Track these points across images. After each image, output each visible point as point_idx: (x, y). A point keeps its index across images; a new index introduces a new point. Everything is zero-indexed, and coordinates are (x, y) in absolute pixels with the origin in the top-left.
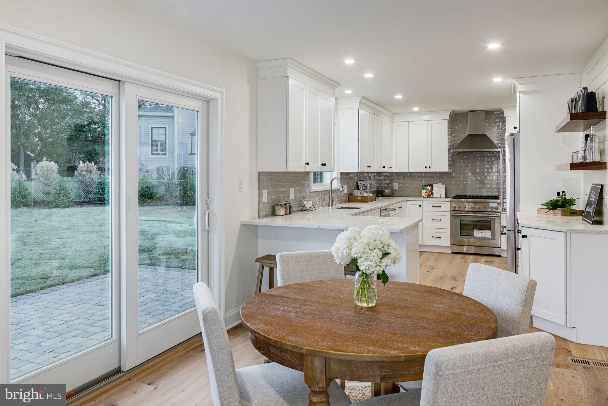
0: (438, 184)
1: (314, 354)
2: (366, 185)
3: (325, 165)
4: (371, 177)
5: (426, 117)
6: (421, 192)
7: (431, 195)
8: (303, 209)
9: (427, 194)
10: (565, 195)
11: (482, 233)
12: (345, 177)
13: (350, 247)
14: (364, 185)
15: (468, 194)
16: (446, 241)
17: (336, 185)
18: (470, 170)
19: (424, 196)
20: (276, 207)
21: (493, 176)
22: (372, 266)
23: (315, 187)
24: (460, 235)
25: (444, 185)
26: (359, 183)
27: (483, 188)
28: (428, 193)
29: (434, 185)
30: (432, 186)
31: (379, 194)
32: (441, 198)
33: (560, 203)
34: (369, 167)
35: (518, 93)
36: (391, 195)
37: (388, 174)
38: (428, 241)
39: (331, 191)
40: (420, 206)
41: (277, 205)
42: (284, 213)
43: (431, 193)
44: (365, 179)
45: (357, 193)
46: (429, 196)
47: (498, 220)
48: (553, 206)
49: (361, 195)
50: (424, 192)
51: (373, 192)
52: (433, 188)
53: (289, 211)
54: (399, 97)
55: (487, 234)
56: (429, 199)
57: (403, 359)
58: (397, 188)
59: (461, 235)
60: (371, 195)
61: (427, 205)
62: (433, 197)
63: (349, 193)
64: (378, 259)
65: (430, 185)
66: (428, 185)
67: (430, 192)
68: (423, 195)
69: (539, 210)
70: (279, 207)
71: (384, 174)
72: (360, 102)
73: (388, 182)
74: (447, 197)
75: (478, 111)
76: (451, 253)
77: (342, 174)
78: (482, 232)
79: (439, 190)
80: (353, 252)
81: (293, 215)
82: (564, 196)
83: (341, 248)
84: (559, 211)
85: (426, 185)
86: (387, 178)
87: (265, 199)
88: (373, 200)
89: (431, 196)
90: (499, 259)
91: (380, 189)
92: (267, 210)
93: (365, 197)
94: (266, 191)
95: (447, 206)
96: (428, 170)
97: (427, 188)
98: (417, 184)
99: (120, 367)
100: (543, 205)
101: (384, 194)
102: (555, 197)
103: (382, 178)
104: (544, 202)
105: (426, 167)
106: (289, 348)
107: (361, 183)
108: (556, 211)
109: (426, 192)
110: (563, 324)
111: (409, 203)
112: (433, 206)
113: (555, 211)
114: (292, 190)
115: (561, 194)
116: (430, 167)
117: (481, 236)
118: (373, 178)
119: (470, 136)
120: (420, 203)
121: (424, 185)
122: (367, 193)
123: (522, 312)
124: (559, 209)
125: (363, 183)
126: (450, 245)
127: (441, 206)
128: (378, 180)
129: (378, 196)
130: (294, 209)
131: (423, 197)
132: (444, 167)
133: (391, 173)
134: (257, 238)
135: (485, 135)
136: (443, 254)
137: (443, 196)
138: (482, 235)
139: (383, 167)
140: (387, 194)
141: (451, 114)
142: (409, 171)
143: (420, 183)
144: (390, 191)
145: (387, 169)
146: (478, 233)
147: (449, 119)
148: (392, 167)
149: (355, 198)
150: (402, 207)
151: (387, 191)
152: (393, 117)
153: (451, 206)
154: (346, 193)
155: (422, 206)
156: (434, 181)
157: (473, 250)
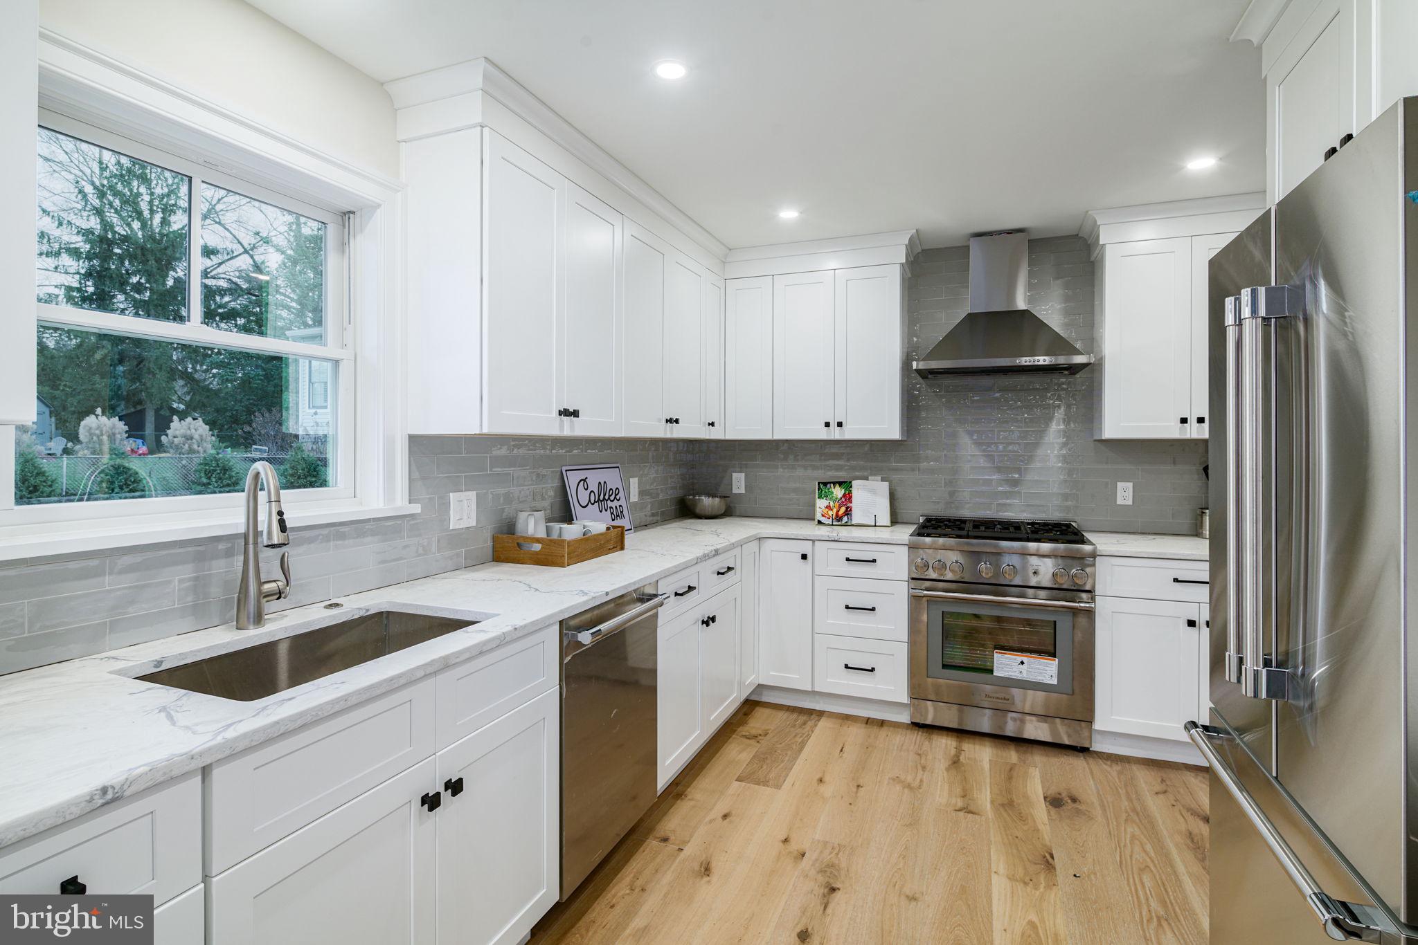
0: (867, 479)
5: (829, 259)
6: (814, 505)
7: (843, 515)
9: (830, 513)
11: (1022, 663)
16: (893, 683)
18: (970, 434)
19: (823, 520)
24: (944, 667)
25: (887, 484)
27: (1015, 494)
28: (835, 510)
29: (853, 482)
30: (846, 484)
32: (875, 526)
36: (722, 513)
38: (829, 680)
40: (804, 557)
43: (843, 510)
46: (838, 521)
47: (1087, 621)
50: (821, 504)
52: (850, 492)
55: (1044, 670)
56: (836, 533)
58: (743, 491)
59: (947, 665)
61: (829, 558)
62: (849, 523)
65: (840, 484)
66: (834, 483)
67: (840, 507)
68: (818, 516)
74: (895, 520)
75: (1002, 230)
76: (908, 726)
78: (1025, 660)
79: (870, 498)
85: (830, 483)
89: (845, 519)
95: (896, 561)
96: (835, 434)
97: (832, 493)
98: (806, 475)
101: (698, 511)
105: (827, 425)
107: (586, 482)
109: (828, 507)
111: (769, 545)
112: (848, 559)
116: (840, 424)
117: (1019, 677)
119: (971, 317)
120: (805, 547)
121: (822, 483)
126: (904, 699)
127: (874, 561)
131: (819, 522)
135: (1025, 313)
136: (884, 732)
137: (885, 519)
138: (1026, 671)
139: (670, 421)
140: (709, 512)
141: (911, 246)
142: (776, 437)
143: (808, 476)
144: (717, 500)
145: (691, 429)
146: (1007, 665)
147: (904, 261)
148: (716, 424)
149: (518, 544)
150: (738, 568)
151: (707, 502)
152: (724, 262)
153: (910, 563)
154: (474, 524)
155: (809, 557)
156: (853, 468)
157: (988, 724)
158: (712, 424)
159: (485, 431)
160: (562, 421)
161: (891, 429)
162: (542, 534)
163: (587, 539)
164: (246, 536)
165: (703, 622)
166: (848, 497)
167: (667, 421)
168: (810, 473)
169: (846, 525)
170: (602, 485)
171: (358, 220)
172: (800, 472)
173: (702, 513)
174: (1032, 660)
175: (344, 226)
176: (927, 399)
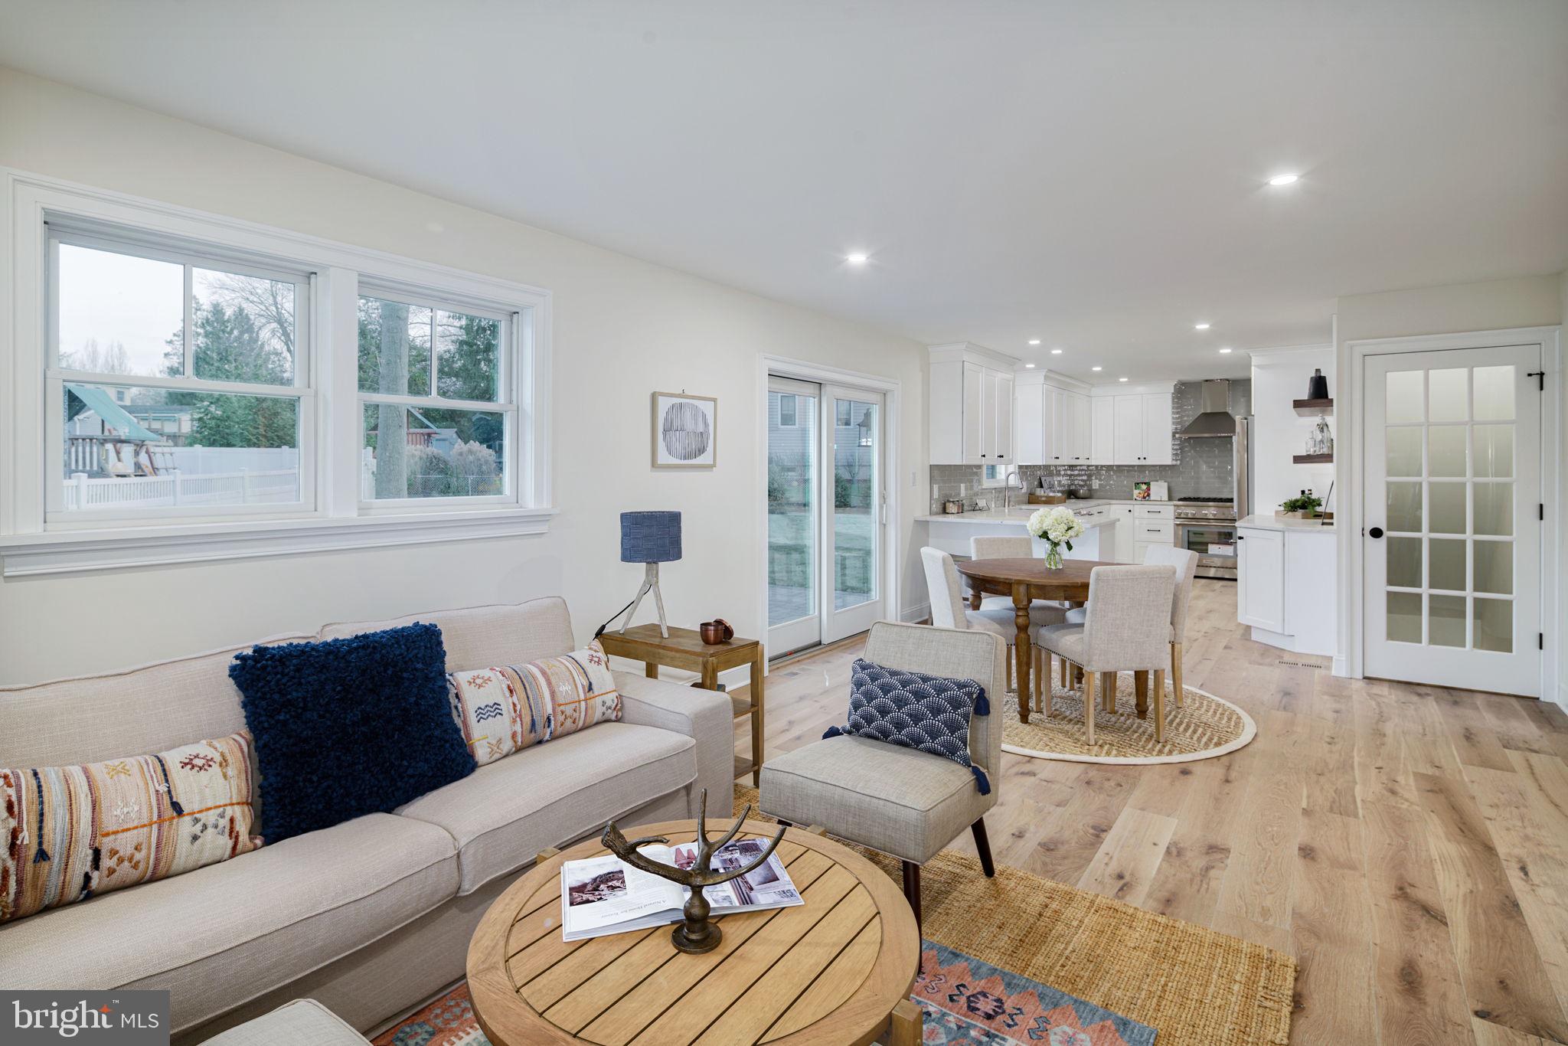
0: (1158, 482)
1: (1019, 582)
2: (1052, 482)
3: (1002, 456)
4: (1060, 471)
5: (1141, 389)
6: (1132, 493)
7: (1147, 496)
8: (975, 508)
9: (1140, 495)
10: (1311, 494)
11: (1219, 548)
12: (1024, 471)
13: (1041, 522)
14: (1050, 482)
15: (1202, 495)
17: (1013, 481)
18: (1206, 462)
19: (1137, 498)
20: (947, 504)
22: (1059, 536)
23: (987, 483)
25: (1167, 483)
26: (1043, 479)
28: (1142, 494)
29: (1151, 483)
30: (1148, 484)
31: (1071, 494)
32: (1161, 500)
33: (1299, 503)
34: (1058, 458)
35: (1253, 367)
36: (1089, 497)
37: (1085, 468)
39: (1008, 488)
40: (1130, 511)
41: (949, 501)
42: (956, 511)
44: (1051, 474)
45: (1040, 492)
46: (1144, 498)
48: (1293, 506)
49: (1046, 495)
50: (1136, 492)
51: (1062, 492)
52: (1150, 487)
53: (961, 510)
54: (1097, 369)
55: (1227, 550)
56: (1142, 502)
57: (1080, 584)
58: (1097, 487)
60: (1059, 495)
61: (1140, 509)
63: (1029, 492)
64: (1064, 531)
65: (1145, 483)
66: (1142, 483)
67: (1145, 493)
68: (1135, 497)
69: (1275, 511)
70: (951, 505)
71: (1078, 468)
72: (1045, 376)
73: (1085, 478)
74: (1170, 499)
75: (1217, 380)
77: (1020, 467)
78: (1220, 546)
79: (1159, 490)
80: (1044, 525)
81: (965, 514)
82: (1309, 495)
83: (1035, 524)
84: (1300, 512)
85: (1140, 483)
86: (1083, 473)
87: (936, 495)
88: (1060, 502)
89: (1147, 498)
91: (1073, 487)
92: (936, 507)
93: (1051, 497)
94: (937, 486)
95: (1169, 511)
96: (1142, 462)
97: (1141, 487)
98: (1126, 482)
99: (820, 641)
100: (1281, 506)
101: (1078, 495)
102: (1298, 496)
103: (1076, 472)
104: (1282, 503)
105: (1139, 459)
106: (1002, 580)
107: (1046, 479)
109: (1140, 493)
110: (1280, 631)
111: (1113, 507)
112: (1148, 511)
113: (1295, 512)
114: (963, 486)
115: (1306, 492)
116: (1145, 458)
117: (1218, 553)
118: (1062, 473)
119: (1205, 415)
120: (1131, 507)
121: (1137, 483)
122: (1054, 492)
123: (1185, 577)
124: (1300, 510)
125: (1048, 479)
127: (1160, 512)
128: (1070, 476)
129: (1069, 497)
130: (966, 508)
131: (1135, 499)
133: (1088, 466)
134: (928, 536)
135: (1226, 414)
137: (1165, 497)
138: (1221, 551)
140: (1083, 496)
141: (1176, 385)
142: (1114, 464)
143: (1129, 480)
144: (1087, 491)
146: (1214, 549)
147: (1173, 391)
148: (1089, 459)
149: (1036, 498)
151: (1083, 492)
153: (1175, 512)
154: (1026, 491)
155: (1132, 511)
156: (1152, 477)
157: (1212, 573)
160: (1055, 460)
161: (1167, 459)
166: (1149, 489)
169: (1148, 500)
173: (1080, 496)
176: (1186, 447)
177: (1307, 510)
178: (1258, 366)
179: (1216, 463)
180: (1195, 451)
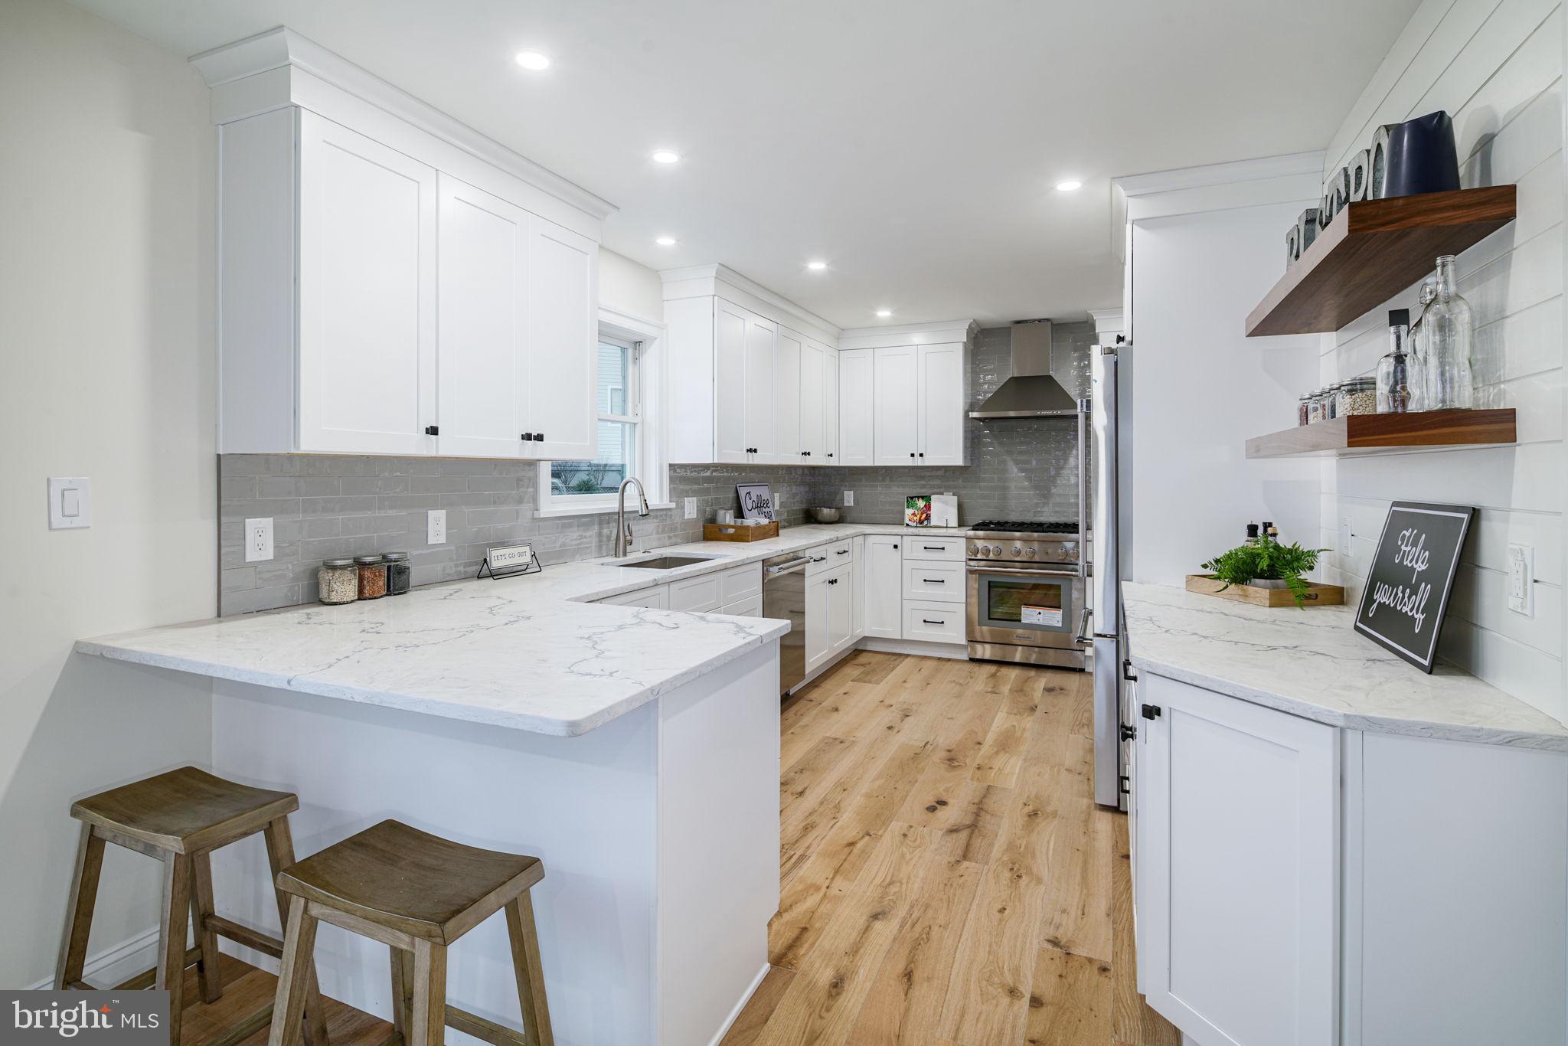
0: (943, 494)
2: (765, 498)
5: (918, 338)
6: (903, 513)
7: (924, 520)
8: (481, 572)
9: (915, 518)
10: (1274, 535)
11: (1040, 613)
15: (1014, 517)
16: (955, 632)
18: (1017, 462)
19: (910, 523)
20: (325, 576)
21: (1069, 477)
23: (558, 506)
24: (990, 619)
25: (956, 498)
26: (743, 492)
27: (1045, 504)
28: (918, 516)
29: (933, 497)
30: (927, 498)
31: (806, 516)
32: (946, 527)
33: (1261, 562)
34: (754, 450)
35: (1129, 227)
36: (837, 520)
37: (833, 472)
38: (913, 631)
39: (623, 515)
40: (896, 547)
41: (328, 567)
43: (924, 516)
44: (762, 482)
46: (921, 524)
47: (1078, 583)
48: (1239, 570)
49: (737, 522)
50: (909, 512)
52: (930, 503)
53: (387, 586)
54: (817, 267)
55: (1053, 618)
56: (917, 531)
58: (851, 503)
59: (992, 617)
60: (765, 521)
61: (913, 546)
62: (928, 525)
65: (923, 498)
66: (918, 497)
67: (922, 514)
68: (907, 521)
69: (1191, 579)
72: (717, 278)
73: (828, 488)
74: (961, 525)
75: (1034, 321)
76: (966, 661)
77: (676, 468)
78: (1041, 611)
79: (944, 507)
82: (1270, 538)
84: (1260, 590)
85: (915, 497)
88: (770, 534)
89: (925, 522)
90: (1080, 679)
91: (815, 504)
95: (958, 547)
96: (918, 462)
97: (917, 504)
98: (894, 492)
100: (1205, 566)
101: (820, 518)
102: (1240, 540)
104: (1209, 558)
105: (913, 455)
107: (750, 495)
108: (1250, 589)
109: (914, 514)
111: (871, 539)
112: (925, 548)
113: (1245, 587)
114: (435, 515)
115: (1260, 531)
116: (921, 455)
117: (1039, 622)
119: (1015, 379)
120: (897, 540)
121: (910, 497)
122: (769, 515)
124: (1258, 581)
125: (756, 491)
126: (964, 642)
127: (943, 548)
129: (806, 522)
130: (447, 572)
131: (907, 525)
132: (955, 456)
133: (836, 468)
135: (1050, 379)
136: (949, 663)
137: (954, 522)
138: (1041, 619)
139: (804, 454)
140: (827, 519)
141: (970, 330)
142: (876, 464)
143: (900, 492)
144: (833, 510)
145: (817, 460)
146: (1031, 615)
147: (965, 340)
148: (833, 455)
149: (719, 529)
150: (850, 551)
151: (826, 512)
152: (838, 339)
153: (968, 549)
154: (695, 517)
155: (899, 547)
156: (933, 486)
157: (1018, 656)
158: (831, 455)
159: (716, 461)
160: (748, 455)
162: (732, 523)
163: (759, 527)
164: (619, 513)
165: (830, 582)
166: (928, 507)
167: (803, 454)
168: (901, 490)
169: (926, 527)
170: (759, 497)
171: (644, 345)
172: (895, 489)
173: (823, 519)
174: (1046, 611)
175: (636, 349)
176: (986, 436)
177: (1279, 582)
178: (1143, 222)
179: (1034, 463)
180: (1001, 444)
